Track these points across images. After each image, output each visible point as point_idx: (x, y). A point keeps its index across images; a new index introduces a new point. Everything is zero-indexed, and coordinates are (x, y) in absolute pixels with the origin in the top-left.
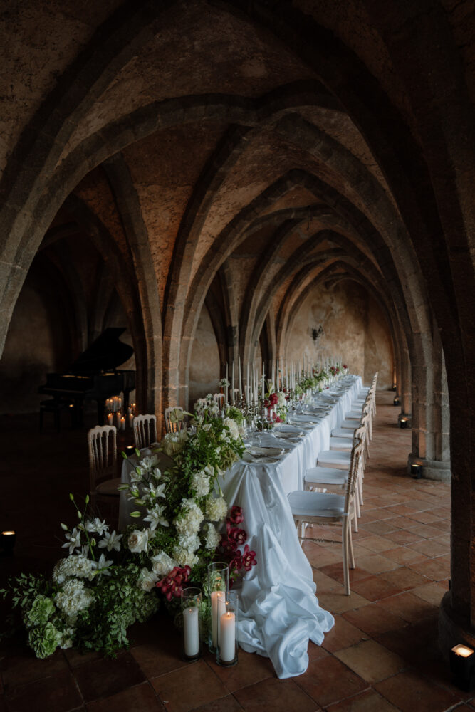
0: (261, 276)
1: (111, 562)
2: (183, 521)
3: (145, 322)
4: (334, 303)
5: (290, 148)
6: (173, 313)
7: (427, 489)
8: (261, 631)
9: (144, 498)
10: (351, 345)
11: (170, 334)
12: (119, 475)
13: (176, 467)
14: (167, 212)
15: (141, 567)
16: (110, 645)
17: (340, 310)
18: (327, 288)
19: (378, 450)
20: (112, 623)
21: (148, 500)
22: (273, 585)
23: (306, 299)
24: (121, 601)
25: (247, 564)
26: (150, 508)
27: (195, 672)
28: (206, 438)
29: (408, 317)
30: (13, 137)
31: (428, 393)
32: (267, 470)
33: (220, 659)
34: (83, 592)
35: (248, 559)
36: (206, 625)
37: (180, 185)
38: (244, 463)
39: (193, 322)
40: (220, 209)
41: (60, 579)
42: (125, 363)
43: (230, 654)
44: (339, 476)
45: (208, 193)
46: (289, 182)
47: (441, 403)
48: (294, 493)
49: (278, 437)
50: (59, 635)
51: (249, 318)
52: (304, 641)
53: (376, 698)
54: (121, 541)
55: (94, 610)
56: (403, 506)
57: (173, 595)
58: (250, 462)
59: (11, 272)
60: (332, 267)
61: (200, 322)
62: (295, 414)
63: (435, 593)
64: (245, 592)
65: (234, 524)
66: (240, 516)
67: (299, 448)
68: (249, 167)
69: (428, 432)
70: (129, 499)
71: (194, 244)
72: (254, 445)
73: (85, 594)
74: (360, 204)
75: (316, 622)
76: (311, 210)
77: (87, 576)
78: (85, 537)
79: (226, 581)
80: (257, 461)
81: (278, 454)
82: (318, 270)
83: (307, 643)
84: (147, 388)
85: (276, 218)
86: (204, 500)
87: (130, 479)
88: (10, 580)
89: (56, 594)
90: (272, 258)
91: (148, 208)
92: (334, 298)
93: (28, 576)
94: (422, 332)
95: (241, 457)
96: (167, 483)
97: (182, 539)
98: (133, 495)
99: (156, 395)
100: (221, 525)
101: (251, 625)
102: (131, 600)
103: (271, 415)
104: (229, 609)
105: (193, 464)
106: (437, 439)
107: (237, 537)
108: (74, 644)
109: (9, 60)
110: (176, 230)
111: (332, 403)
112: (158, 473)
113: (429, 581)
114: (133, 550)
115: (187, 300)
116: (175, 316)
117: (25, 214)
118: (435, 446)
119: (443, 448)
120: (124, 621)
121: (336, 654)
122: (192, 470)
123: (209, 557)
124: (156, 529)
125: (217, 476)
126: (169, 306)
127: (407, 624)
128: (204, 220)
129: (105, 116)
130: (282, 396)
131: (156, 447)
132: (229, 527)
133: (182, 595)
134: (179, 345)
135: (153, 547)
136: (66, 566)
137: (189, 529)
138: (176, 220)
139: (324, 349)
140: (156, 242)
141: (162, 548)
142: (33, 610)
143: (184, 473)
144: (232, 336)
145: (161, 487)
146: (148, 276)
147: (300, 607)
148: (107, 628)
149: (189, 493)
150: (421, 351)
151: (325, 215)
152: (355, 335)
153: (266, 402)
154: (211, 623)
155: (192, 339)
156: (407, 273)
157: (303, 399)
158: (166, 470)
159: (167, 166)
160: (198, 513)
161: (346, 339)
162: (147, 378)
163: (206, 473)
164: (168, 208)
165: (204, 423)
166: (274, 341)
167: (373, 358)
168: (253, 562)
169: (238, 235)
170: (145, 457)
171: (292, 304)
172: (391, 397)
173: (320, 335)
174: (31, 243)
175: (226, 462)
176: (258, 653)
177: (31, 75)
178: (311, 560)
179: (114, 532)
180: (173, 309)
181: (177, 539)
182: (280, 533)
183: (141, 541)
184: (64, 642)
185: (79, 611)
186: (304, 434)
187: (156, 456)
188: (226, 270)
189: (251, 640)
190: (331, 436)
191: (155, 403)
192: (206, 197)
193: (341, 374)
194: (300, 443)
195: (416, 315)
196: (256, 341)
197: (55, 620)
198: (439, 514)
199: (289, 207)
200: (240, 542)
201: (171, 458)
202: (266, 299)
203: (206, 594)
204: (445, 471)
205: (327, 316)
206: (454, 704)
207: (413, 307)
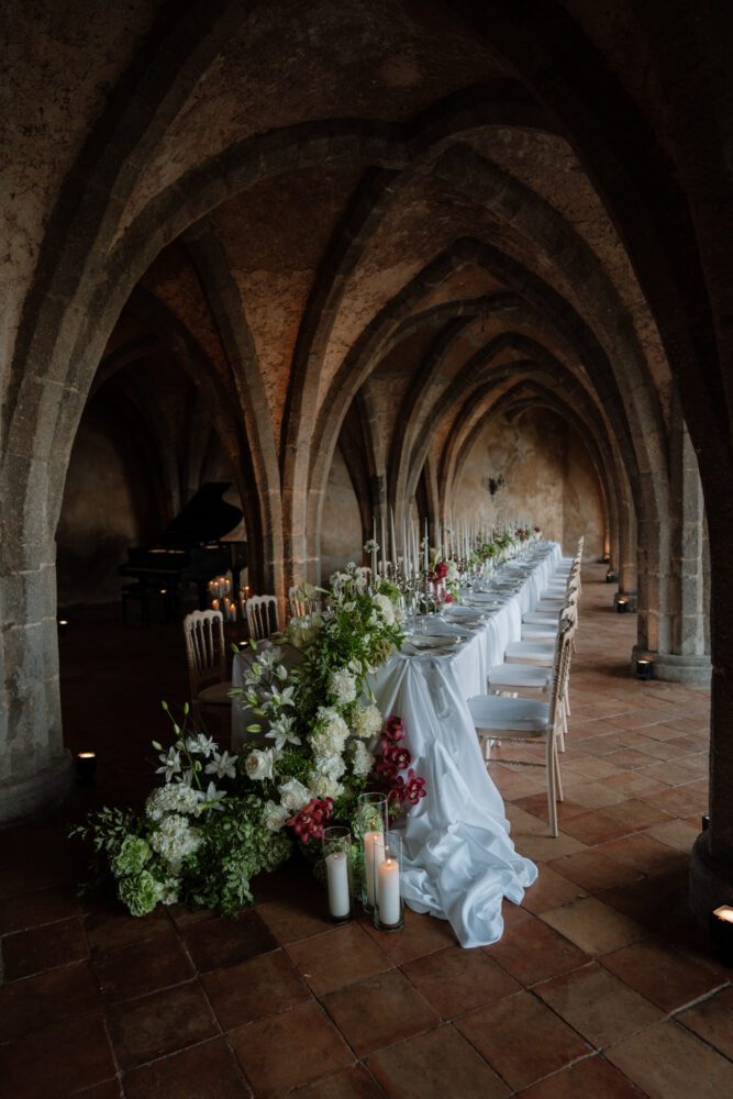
0: (417, 404)
1: (224, 793)
2: (320, 736)
3: (256, 471)
4: (520, 441)
5: (456, 203)
6: (295, 457)
7: (659, 693)
8: (435, 885)
9: (265, 706)
10: (545, 499)
11: (292, 485)
12: (229, 678)
13: (308, 664)
14: (281, 311)
15: (265, 799)
16: (228, 901)
17: (528, 452)
18: (509, 420)
19: (587, 641)
20: (229, 873)
21: (270, 710)
22: (450, 824)
23: (481, 437)
24: (240, 844)
25: (412, 795)
26: (274, 720)
27: (346, 937)
28: (348, 622)
29: (634, 451)
30: (50, 192)
31: (662, 559)
32: (437, 666)
33: (380, 922)
34: (188, 831)
35: (414, 788)
36: (358, 876)
37: (296, 269)
38: (404, 657)
39: (323, 469)
40: (356, 303)
41: (157, 815)
42: (232, 533)
43: (392, 914)
44: (539, 674)
45: (339, 278)
46: (454, 259)
47: (681, 573)
48: (476, 699)
49: (451, 623)
50: (159, 887)
51: (401, 464)
52: (495, 899)
53: (603, 976)
54: (236, 764)
55: (204, 856)
56: (627, 716)
57: (311, 836)
58: (412, 655)
59: (64, 397)
60: (517, 388)
61: (331, 473)
62: (471, 592)
63: (683, 836)
64: (410, 832)
65: (391, 741)
66: (401, 729)
67: (480, 637)
68: (395, 237)
69: (661, 615)
70: (244, 708)
71: (320, 355)
72: (417, 633)
73: (191, 835)
74: (561, 286)
75: (513, 873)
76: (488, 301)
77: (192, 811)
78: (187, 759)
79: (384, 818)
80: (422, 653)
81: (452, 644)
82: (496, 393)
83: (500, 901)
84: (263, 563)
85: (436, 316)
86: (349, 708)
87: (244, 680)
88: (90, 815)
89: (152, 834)
90: (431, 377)
91: (253, 306)
92: (519, 434)
93: (113, 811)
94: (654, 471)
95: (399, 649)
96: (296, 685)
97: (320, 762)
98: (250, 703)
99: (275, 571)
100: (374, 743)
101: (421, 877)
102: (254, 842)
103: (439, 592)
104: (390, 855)
105: (332, 659)
106: (675, 625)
107: (397, 758)
108: (181, 898)
109: (33, 66)
110: (294, 336)
111: (522, 577)
112: (283, 673)
113: (672, 819)
114: (252, 777)
115: (313, 437)
116: (297, 460)
117: (77, 310)
118: (672, 634)
119: (683, 637)
120: (245, 870)
121: (542, 916)
122: (331, 667)
123: (359, 786)
124: (283, 748)
125: (366, 674)
126: (289, 446)
127: (643, 877)
128: (333, 319)
129: (183, 158)
130: (453, 568)
131: (278, 637)
132: (385, 745)
133: (323, 837)
134: (305, 502)
135: (281, 773)
136: (162, 797)
137: (329, 748)
138: (293, 321)
139: (505, 507)
140: (267, 355)
141: (293, 774)
142: (122, 854)
143: (319, 672)
144: (378, 490)
145: (288, 691)
146: (257, 405)
147: (488, 853)
148: (223, 879)
149: (327, 698)
150: (652, 500)
151: (507, 309)
152: (549, 486)
153: (431, 574)
154: (365, 875)
155: (322, 492)
156: (633, 384)
157: (482, 572)
158: (294, 668)
159: (277, 241)
160: (341, 726)
161: (536, 492)
162: (262, 548)
163: (351, 671)
164: (281, 304)
165: (344, 603)
166: (435, 498)
167: (575, 517)
168: (420, 793)
169: (383, 341)
170: (264, 650)
171: (461, 444)
172: (602, 572)
173: (500, 487)
174: (88, 354)
175: (379, 656)
176: (431, 914)
177: (68, 90)
178: (502, 790)
179: (226, 753)
180: (294, 451)
181: (313, 762)
182: (457, 753)
183: (263, 765)
184: (166, 896)
185: (184, 857)
186: (487, 617)
187: (279, 649)
188: (366, 397)
189: (422, 897)
190: (523, 622)
191: (275, 582)
192: (335, 284)
193: (531, 539)
194: (482, 630)
195: (645, 447)
196: (411, 497)
197: (152, 868)
198: (679, 728)
199: (454, 299)
200: (402, 765)
201: (300, 651)
202: (424, 436)
203: (357, 836)
204: (686, 668)
205: (510, 461)
206: (717, 986)
207: (641, 436)
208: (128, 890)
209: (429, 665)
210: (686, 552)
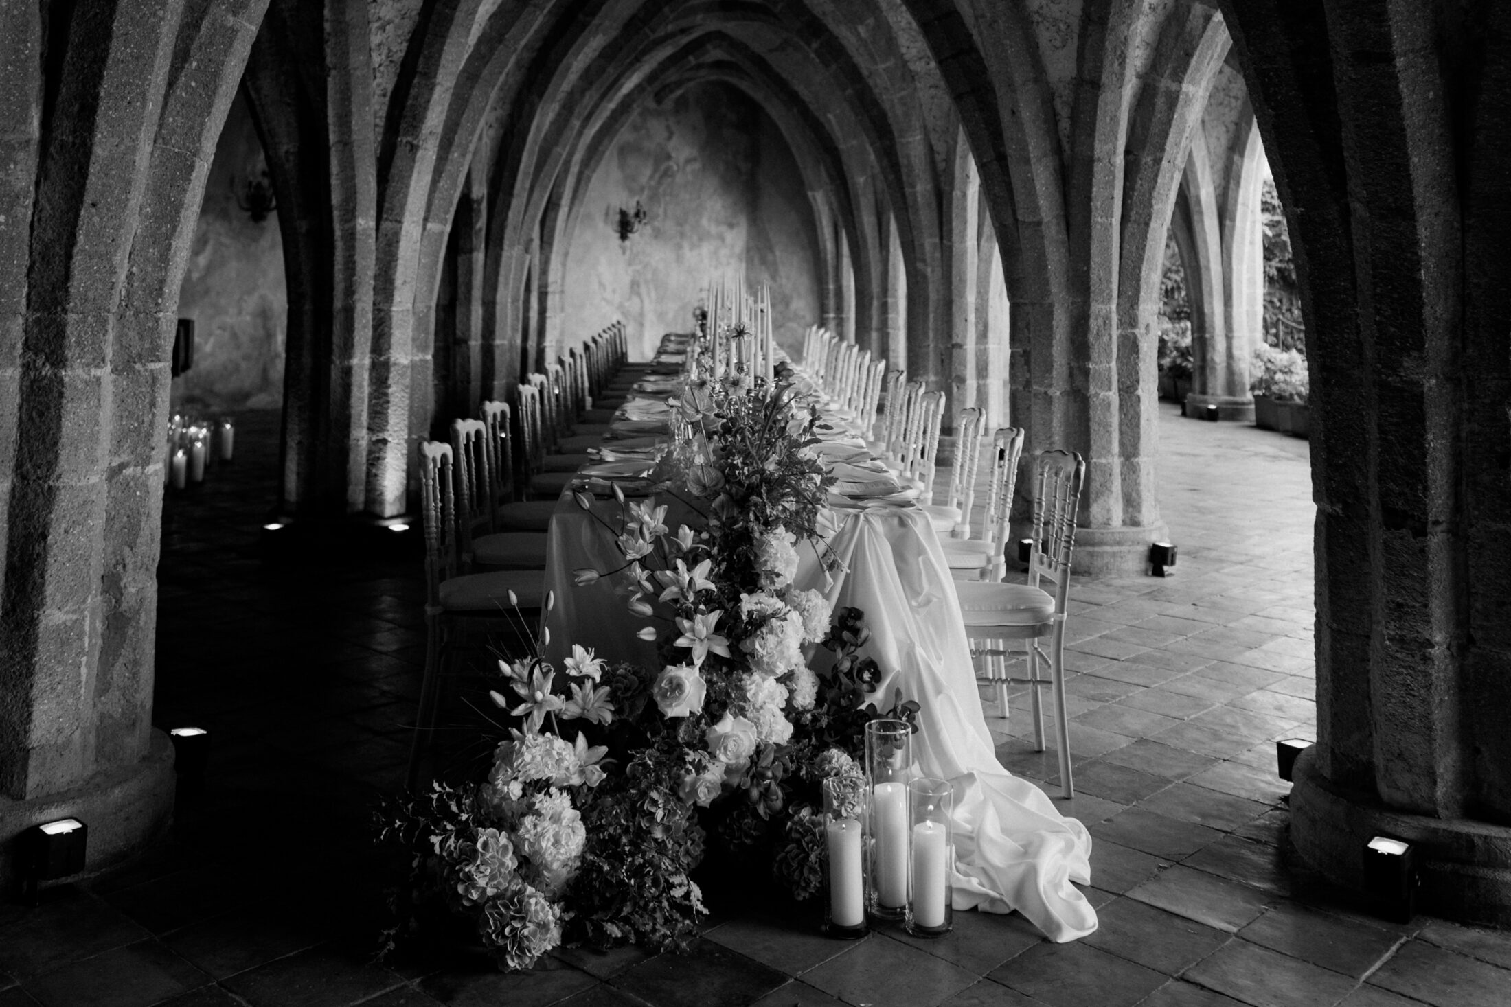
1: (602, 750)
3: (334, 181)
6: (414, 161)
10: (716, 253)
17: (688, 161)
18: (660, 102)
26: (690, 616)
29: (1008, 186)
31: (1056, 365)
32: (909, 522)
38: (854, 509)
41: (515, 790)
43: (936, 913)
47: (1087, 389)
53: (1255, 952)
65: (848, 647)
84: (331, 362)
86: (784, 595)
92: (674, 127)
94: (1046, 220)
96: (711, 557)
99: (355, 379)
107: (860, 675)
112: (687, 538)
114: (670, 713)
115: (445, 126)
116: (418, 167)
119: (1093, 496)
121: (1131, 895)
124: (705, 665)
126: (403, 140)
132: (840, 654)
134: (418, 246)
136: (527, 757)
139: (646, 266)
142: (478, 861)
145: (703, 568)
146: (356, 59)
152: (723, 228)
155: (448, 228)
158: (701, 529)
161: (701, 239)
173: (639, 226)
176: (979, 907)
182: (941, 664)
183: (690, 690)
189: (967, 881)
195: (1033, 180)
200: (868, 686)
201: (703, 502)
204: (1097, 549)
205: (657, 176)
206: (1395, 943)
207: (1027, 161)
208: (503, 922)
209: (896, 521)
210: (1094, 354)
